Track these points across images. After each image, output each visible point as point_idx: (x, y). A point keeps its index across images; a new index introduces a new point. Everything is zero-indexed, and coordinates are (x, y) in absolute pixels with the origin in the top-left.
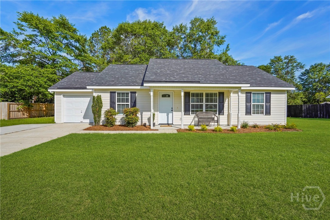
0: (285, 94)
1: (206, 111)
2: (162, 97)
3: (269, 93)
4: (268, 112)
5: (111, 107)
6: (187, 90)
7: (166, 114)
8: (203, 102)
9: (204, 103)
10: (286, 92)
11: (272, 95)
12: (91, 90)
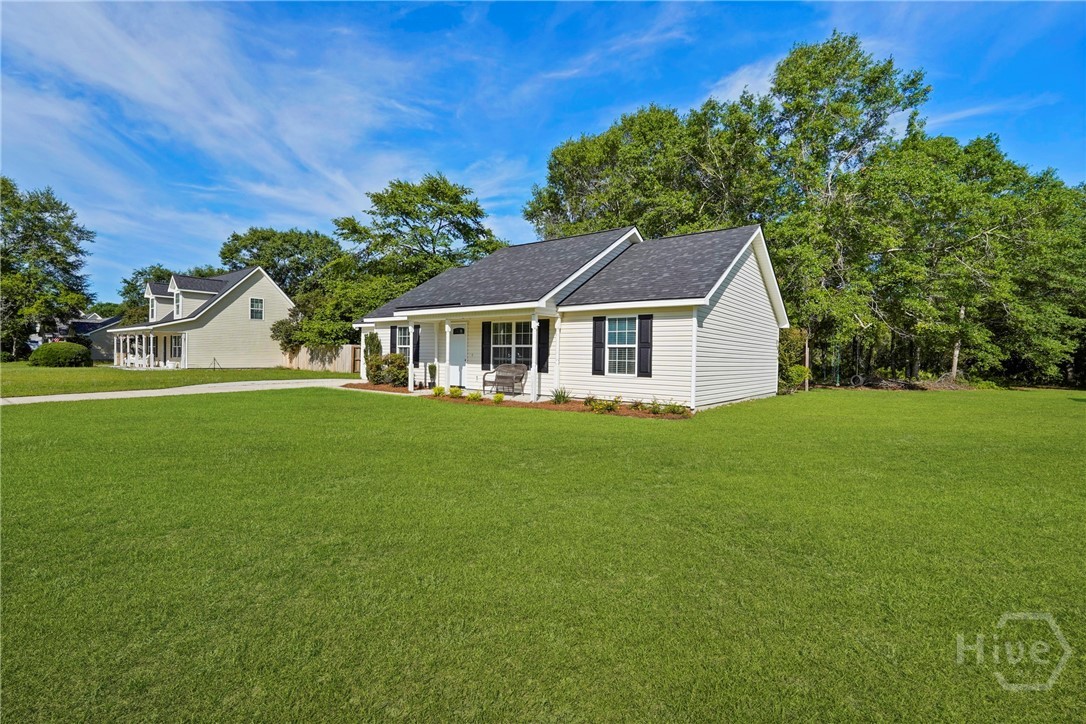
0: (691, 317)
1: (517, 362)
2: (455, 333)
3: (646, 318)
4: (645, 371)
5: (391, 352)
6: (487, 318)
7: (458, 367)
8: (510, 344)
9: (514, 346)
10: (695, 313)
11: (656, 323)
12: (373, 325)
